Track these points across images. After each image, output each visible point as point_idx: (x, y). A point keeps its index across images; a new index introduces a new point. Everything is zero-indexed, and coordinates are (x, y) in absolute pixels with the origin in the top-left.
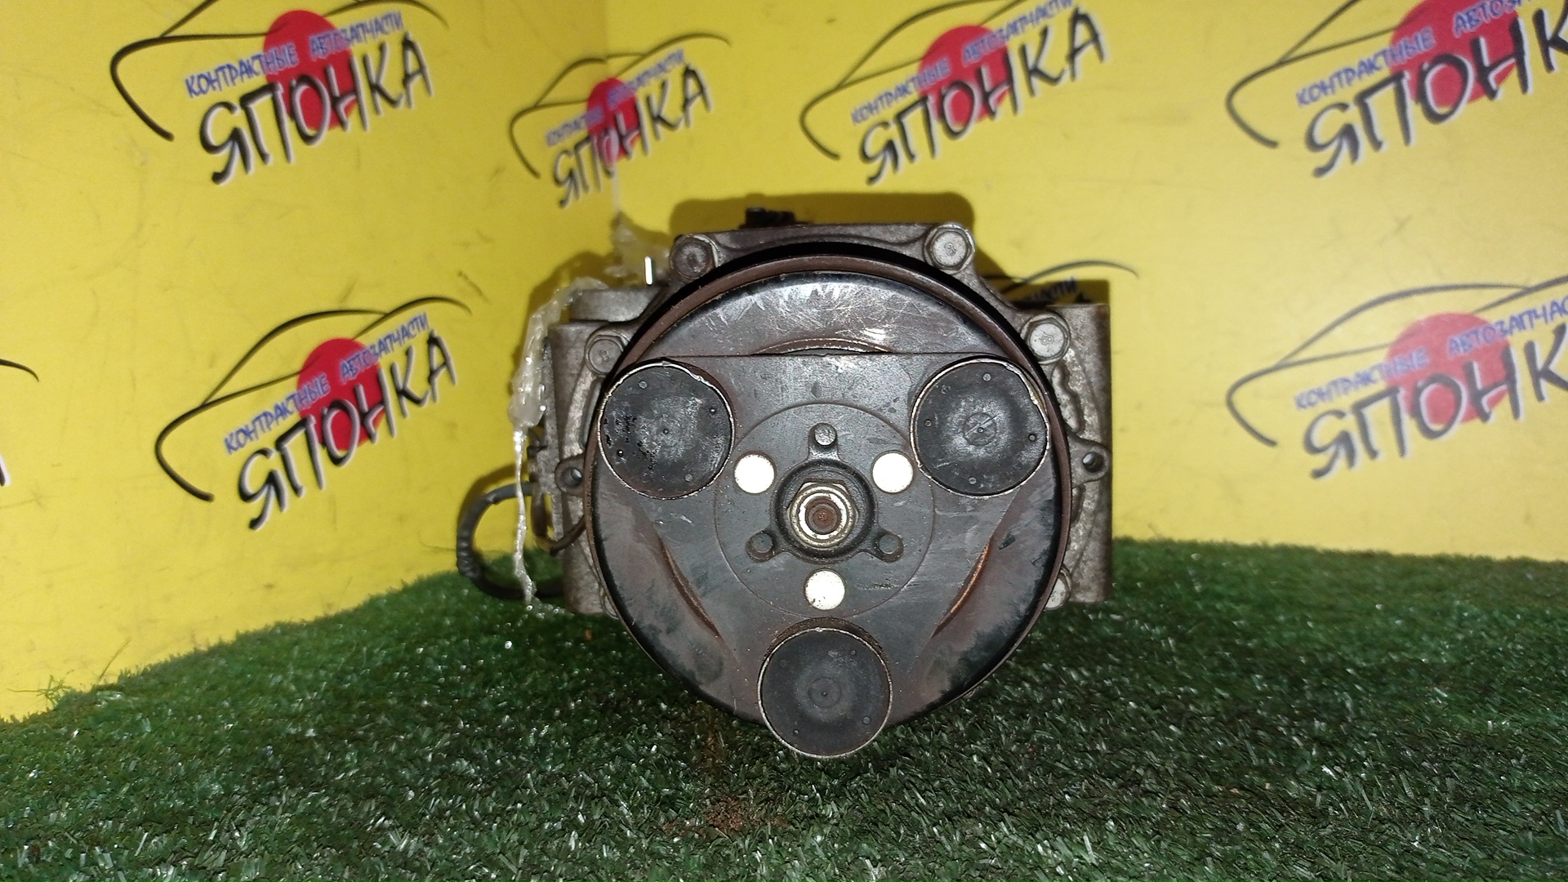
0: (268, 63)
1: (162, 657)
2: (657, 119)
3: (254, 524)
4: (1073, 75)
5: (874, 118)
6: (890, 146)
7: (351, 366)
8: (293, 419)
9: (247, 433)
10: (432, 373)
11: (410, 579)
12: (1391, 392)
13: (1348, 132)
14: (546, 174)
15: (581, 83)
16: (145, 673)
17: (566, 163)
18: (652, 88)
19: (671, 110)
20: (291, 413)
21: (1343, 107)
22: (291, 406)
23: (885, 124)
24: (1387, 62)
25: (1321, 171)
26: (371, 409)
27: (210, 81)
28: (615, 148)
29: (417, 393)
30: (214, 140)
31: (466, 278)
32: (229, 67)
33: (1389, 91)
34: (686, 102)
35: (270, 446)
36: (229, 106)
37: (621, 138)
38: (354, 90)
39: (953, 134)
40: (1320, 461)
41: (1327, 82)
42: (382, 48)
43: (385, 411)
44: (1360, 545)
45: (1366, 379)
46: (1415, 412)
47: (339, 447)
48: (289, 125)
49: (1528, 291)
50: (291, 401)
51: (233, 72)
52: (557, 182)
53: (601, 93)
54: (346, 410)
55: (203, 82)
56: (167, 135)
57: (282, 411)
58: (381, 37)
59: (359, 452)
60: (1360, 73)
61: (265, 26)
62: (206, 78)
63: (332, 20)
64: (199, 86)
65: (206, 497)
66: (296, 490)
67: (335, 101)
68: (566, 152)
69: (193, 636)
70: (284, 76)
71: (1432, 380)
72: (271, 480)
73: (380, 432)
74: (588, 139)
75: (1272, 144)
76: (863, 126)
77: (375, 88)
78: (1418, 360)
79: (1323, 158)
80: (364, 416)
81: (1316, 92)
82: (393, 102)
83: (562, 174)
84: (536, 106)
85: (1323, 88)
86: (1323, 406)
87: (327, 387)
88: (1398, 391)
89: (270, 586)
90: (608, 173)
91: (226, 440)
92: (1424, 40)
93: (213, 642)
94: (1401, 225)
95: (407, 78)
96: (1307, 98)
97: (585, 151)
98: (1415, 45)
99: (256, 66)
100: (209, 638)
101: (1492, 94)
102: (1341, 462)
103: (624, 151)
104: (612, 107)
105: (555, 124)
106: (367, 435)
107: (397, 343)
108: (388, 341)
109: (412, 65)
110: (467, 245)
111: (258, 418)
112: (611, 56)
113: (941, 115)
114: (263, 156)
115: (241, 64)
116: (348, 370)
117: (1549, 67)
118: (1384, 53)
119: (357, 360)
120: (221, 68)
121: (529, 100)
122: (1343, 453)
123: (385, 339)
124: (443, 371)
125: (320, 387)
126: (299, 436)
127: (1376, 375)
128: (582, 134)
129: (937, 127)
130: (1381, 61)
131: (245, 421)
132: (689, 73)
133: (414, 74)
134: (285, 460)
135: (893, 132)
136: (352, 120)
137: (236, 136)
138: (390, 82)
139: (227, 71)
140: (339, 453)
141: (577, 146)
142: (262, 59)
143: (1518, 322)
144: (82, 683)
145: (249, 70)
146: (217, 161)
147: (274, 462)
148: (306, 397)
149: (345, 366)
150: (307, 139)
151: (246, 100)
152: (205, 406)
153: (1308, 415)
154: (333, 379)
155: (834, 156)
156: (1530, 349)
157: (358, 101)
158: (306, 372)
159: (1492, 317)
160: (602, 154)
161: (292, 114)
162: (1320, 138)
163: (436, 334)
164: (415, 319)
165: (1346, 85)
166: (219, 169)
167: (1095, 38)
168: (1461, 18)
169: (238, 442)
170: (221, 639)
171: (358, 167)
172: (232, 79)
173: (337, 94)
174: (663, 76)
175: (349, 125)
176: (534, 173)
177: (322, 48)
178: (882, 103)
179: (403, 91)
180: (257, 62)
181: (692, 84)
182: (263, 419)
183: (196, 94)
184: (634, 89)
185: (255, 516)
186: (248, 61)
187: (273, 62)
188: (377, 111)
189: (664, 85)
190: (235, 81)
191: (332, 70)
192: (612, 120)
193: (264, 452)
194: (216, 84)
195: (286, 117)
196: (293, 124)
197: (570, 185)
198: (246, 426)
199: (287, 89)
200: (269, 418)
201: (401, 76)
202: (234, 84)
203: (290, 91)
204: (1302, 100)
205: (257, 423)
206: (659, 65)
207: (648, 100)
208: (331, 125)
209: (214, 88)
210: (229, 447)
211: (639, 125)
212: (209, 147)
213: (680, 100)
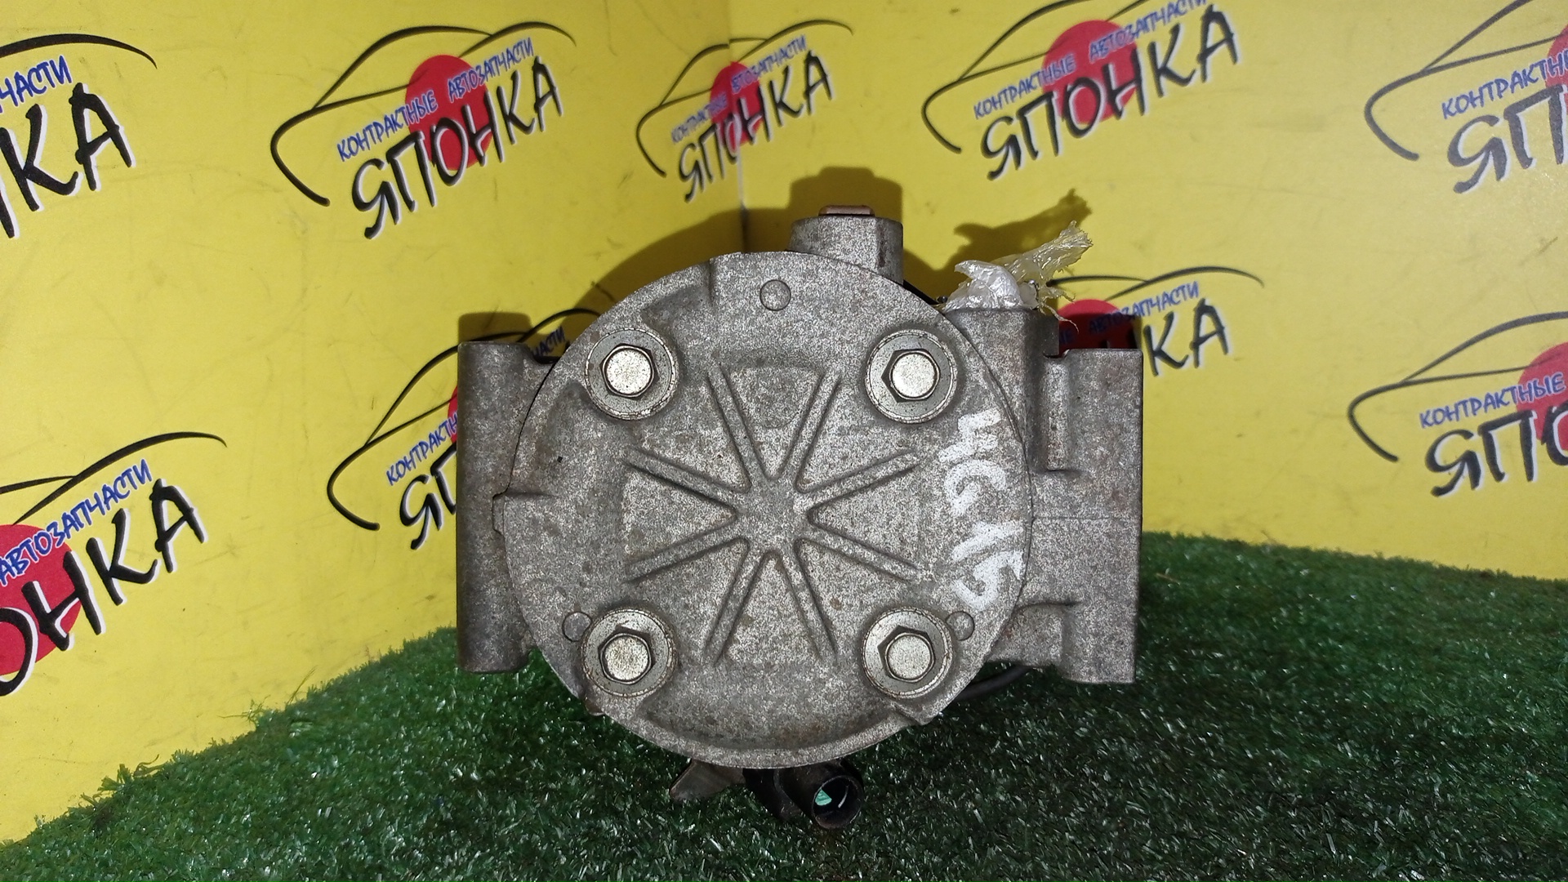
0: (410, 114)
1: (343, 671)
2: (780, 105)
3: (415, 544)
4: (1204, 77)
5: (996, 113)
6: (1012, 141)
9: (405, 464)
12: (1523, 415)
13: (1495, 146)
14: (672, 172)
15: (705, 74)
16: (329, 689)
17: (693, 155)
18: (775, 73)
19: (794, 97)
20: (443, 440)
21: (1491, 120)
22: (443, 434)
23: (1009, 120)
24: (1543, 74)
25: (1462, 187)
27: (359, 142)
28: (738, 134)
30: (365, 198)
31: (598, 286)
32: (376, 124)
33: (1543, 106)
34: (809, 90)
35: (427, 473)
36: (377, 163)
37: (745, 124)
38: (491, 124)
39: (1077, 133)
40: (1443, 479)
41: (1476, 93)
42: (514, 77)
44: (1480, 565)
45: (1497, 401)
46: (1547, 437)
48: (431, 170)
50: (443, 429)
51: (379, 129)
52: (683, 177)
53: (725, 79)
55: (353, 144)
56: (323, 201)
57: (435, 439)
58: (513, 66)
60: (1514, 85)
61: (405, 79)
62: (355, 140)
63: (466, 59)
64: (350, 149)
65: (373, 527)
66: (451, 508)
67: (473, 138)
68: (692, 145)
69: (367, 650)
70: (425, 123)
72: (429, 502)
74: (713, 128)
75: (1413, 156)
76: (986, 120)
77: (510, 118)
78: (1554, 386)
79: (1465, 173)
81: (1463, 103)
82: (526, 129)
83: (687, 170)
84: (661, 106)
85: (1471, 99)
86: (1448, 426)
88: (1529, 415)
89: (431, 598)
90: (732, 159)
91: (388, 473)
93: (385, 652)
94: (1547, 245)
95: (538, 103)
96: (1453, 109)
97: (709, 141)
99: (400, 119)
100: (380, 650)
102: (1465, 480)
103: (747, 137)
104: (735, 91)
105: (681, 120)
109: (543, 89)
110: (598, 254)
111: (414, 449)
112: (732, 40)
113: (1066, 113)
114: (410, 204)
115: (386, 119)
118: (1540, 64)
120: (369, 128)
121: (655, 103)
122: (1466, 472)
126: (451, 459)
127: (1508, 397)
128: (706, 124)
129: (1061, 124)
130: (1537, 73)
131: (403, 453)
132: (811, 60)
133: (545, 97)
134: (440, 483)
135: (1016, 128)
136: (489, 154)
137: (384, 189)
138: (523, 109)
139: (373, 129)
141: (702, 138)
142: (405, 110)
144: (277, 702)
145: (394, 124)
146: (368, 217)
147: (431, 486)
148: (456, 423)
150: (448, 180)
151: (391, 154)
152: (368, 445)
153: (1433, 433)
155: (957, 150)
157: (494, 133)
158: (456, 401)
160: (726, 142)
161: (435, 159)
162: (1463, 151)
164: (552, 334)
165: (1496, 97)
166: (371, 224)
167: (1229, 38)
169: (398, 472)
170: (390, 649)
171: (496, 198)
172: (379, 136)
173: (474, 131)
174: (785, 62)
175: (486, 159)
176: (662, 173)
177: (459, 89)
178: (1006, 96)
179: (535, 115)
180: (400, 115)
181: (813, 69)
182: (419, 449)
183: (348, 157)
184: (758, 74)
185: (416, 537)
186: (392, 116)
187: (415, 111)
188: (511, 139)
189: (786, 71)
190: (382, 137)
191: (468, 108)
192: (735, 107)
193: (422, 479)
194: (364, 144)
195: (428, 163)
196: (435, 169)
197: (694, 180)
198: (405, 458)
199: (428, 136)
200: (424, 447)
201: (533, 100)
202: (381, 141)
203: (431, 137)
204: (1446, 111)
205: (414, 454)
206: (782, 51)
207: (771, 85)
208: (470, 163)
209: (363, 148)
210: (391, 479)
211: (762, 111)
212: (361, 205)
213: (802, 87)
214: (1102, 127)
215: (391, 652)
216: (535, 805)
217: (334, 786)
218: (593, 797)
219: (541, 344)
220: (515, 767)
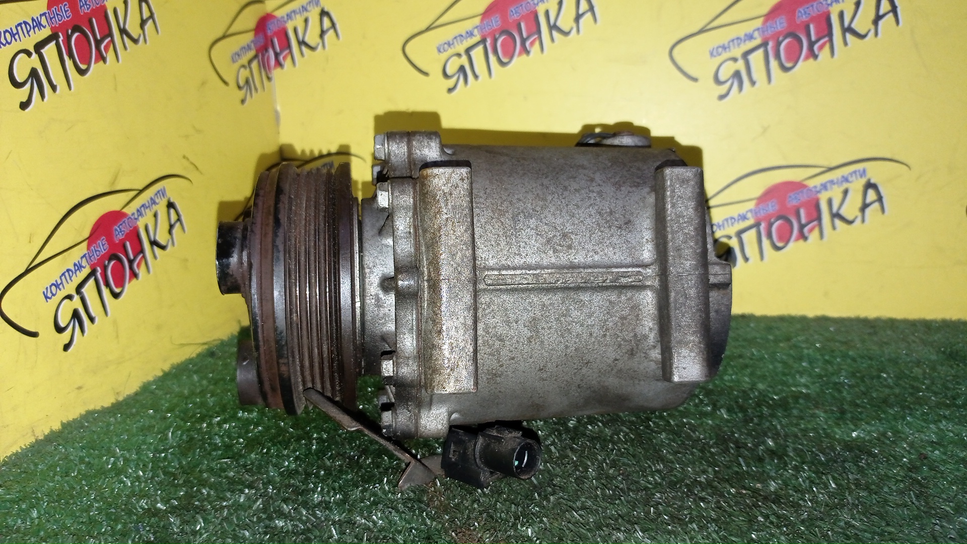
0: (51, 19)
1: (16, 449)
2: (302, 43)
3: (66, 347)
4: (578, 31)
5: (451, 51)
6: (462, 69)
7: (120, 229)
8: (86, 271)
9: (57, 286)
10: (171, 227)
11: (167, 367)
12: (757, 225)
13: (737, 75)
14: (232, 83)
15: (250, 18)
17: (244, 73)
18: (298, 22)
19: (312, 37)
20: (84, 267)
21: (735, 60)
22: (84, 263)
23: (459, 55)
24: (760, 35)
25: (722, 97)
26: (135, 257)
27: (13, 35)
28: (273, 61)
29: (162, 242)
30: (20, 79)
31: (188, 159)
32: (25, 23)
33: (760, 53)
34: (323, 33)
35: (73, 293)
36: (27, 53)
37: (277, 55)
38: (110, 34)
39: (502, 64)
41: (726, 45)
42: (126, 2)
43: (144, 257)
45: (743, 218)
46: (769, 235)
47: (117, 287)
48: (69, 63)
49: (830, 169)
50: (84, 259)
51: (28, 26)
52: (240, 88)
53: (262, 25)
54: (120, 260)
55: (8, 36)
57: (78, 267)
59: (130, 288)
60: (745, 41)
62: (10, 33)
64: (5, 38)
65: (34, 335)
66: (92, 319)
67: (98, 43)
68: (243, 66)
69: (33, 431)
70: (63, 27)
71: (778, 218)
72: (76, 315)
73: (142, 271)
74: (256, 57)
75: (695, 80)
76: (444, 56)
77: (123, 31)
78: (772, 207)
79: (723, 89)
80: (131, 262)
81: (720, 50)
82: (135, 41)
83: (242, 83)
84: (224, 37)
85: (724, 48)
86: (719, 233)
87: (106, 246)
88: (760, 224)
89: (80, 388)
90: (269, 79)
91: (44, 293)
92: (780, 23)
93: (47, 432)
94: (765, 130)
95: (143, 23)
96: (715, 53)
97: (254, 65)
98: (775, 26)
99: (44, 21)
100: (43, 431)
101: (816, 57)
103: (279, 64)
104: (269, 33)
105: (236, 48)
106: (134, 275)
107: (148, 209)
108: (142, 209)
109: (146, 14)
110: (187, 136)
111: (63, 274)
113: (495, 51)
114: (54, 88)
115: (33, 20)
116: (120, 232)
117: (846, 44)
118: (758, 29)
119: (124, 224)
120: (20, 25)
121: (220, 34)
123: (141, 208)
124: (178, 224)
125: (102, 247)
126: (91, 282)
127: (749, 215)
128: (252, 53)
129: (492, 58)
130: (756, 34)
131: (55, 277)
132: (324, 13)
133: (147, 19)
134: (83, 300)
135: (464, 60)
136: (110, 56)
137: (34, 73)
138: (133, 27)
139: (23, 26)
140: (117, 290)
141: (250, 62)
142: (47, 15)
143: (824, 187)
145: (39, 25)
146: (22, 94)
147: (77, 303)
148: (93, 255)
149: (116, 230)
150: (82, 72)
151: (39, 46)
152: (28, 271)
154: (110, 240)
155: (426, 74)
156: (830, 202)
157: (112, 41)
158: (92, 239)
159: (811, 183)
160: (265, 66)
161: (71, 56)
162: (722, 78)
163: (172, 200)
164: (158, 192)
165: (736, 46)
166: (24, 99)
167: (592, 9)
168: (801, 12)
169: (51, 292)
170: (51, 429)
171: (116, 89)
172: (28, 32)
173: (99, 37)
174: (305, 14)
175: (108, 59)
176: (225, 83)
177: (86, 5)
178: (457, 41)
179: (141, 32)
180: (43, 18)
181: (326, 21)
182: (67, 274)
183: (4, 45)
184: (285, 22)
185: (67, 342)
186: (37, 18)
187: (54, 17)
188: (125, 48)
189: (306, 21)
190: (30, 33)
191: (94, 20)
192: (270, 43)
193: (69, 297)
194: (17, 37)
195: (66, 57)
196: (71, 62)
197: (247, 89)
198: (56, 281)
199: (66, 36)
200: (71, 273)
201: (139, 21)
202: (29, 36)
203: (68, 39)
204: (712, 54)
205: (63, 278)
206: (303, 7)
207: (295, 30)
208: (96, 62)
209: (16, 40)
210: (46, 297)
211: (289, 46)
212: (17, 85)
213: (318, 31)
214: (518, 61)
215: (52, 431)
216: (218, 518)
217: (39, 531)
218: (261, 506)
219: (151, 199)
220: (189, 496)
